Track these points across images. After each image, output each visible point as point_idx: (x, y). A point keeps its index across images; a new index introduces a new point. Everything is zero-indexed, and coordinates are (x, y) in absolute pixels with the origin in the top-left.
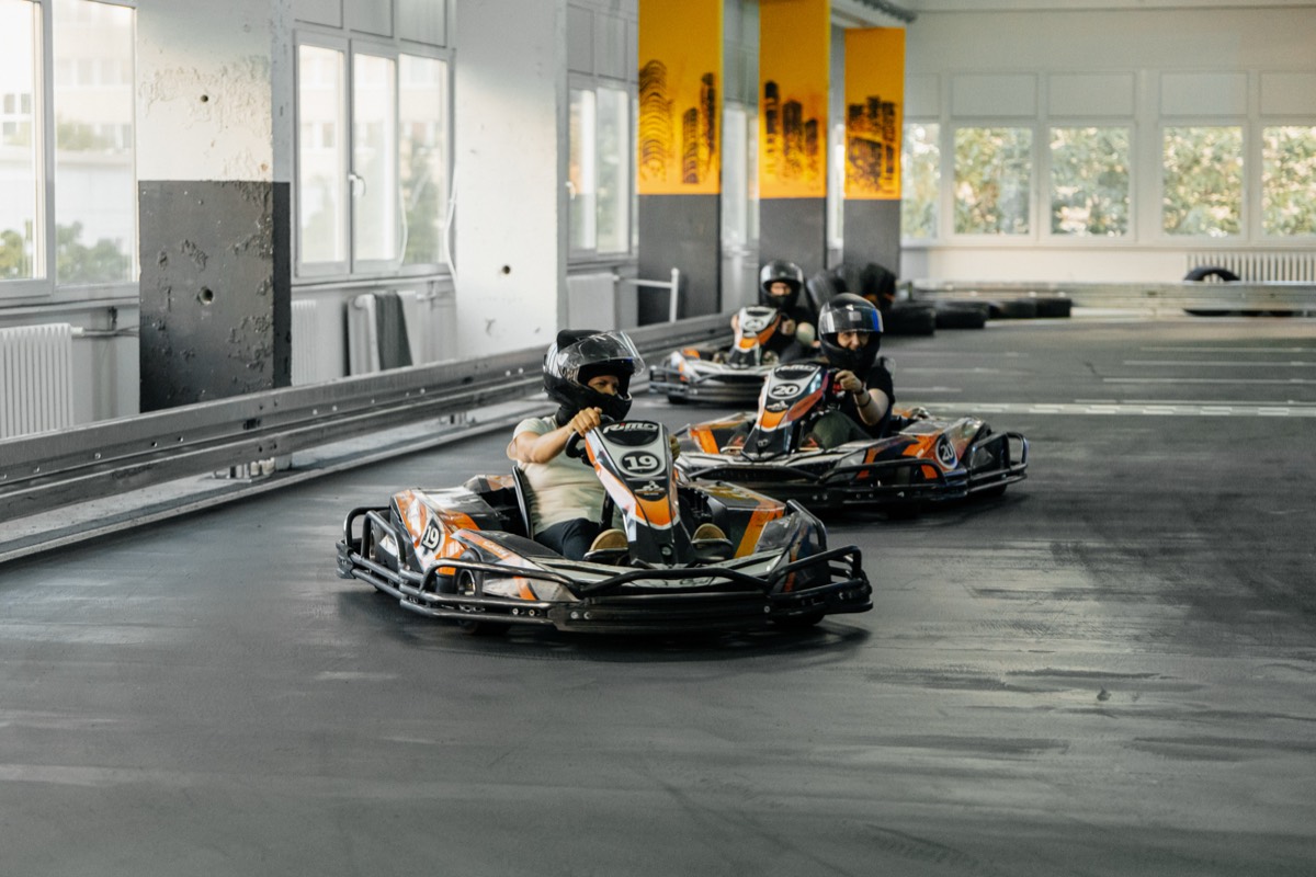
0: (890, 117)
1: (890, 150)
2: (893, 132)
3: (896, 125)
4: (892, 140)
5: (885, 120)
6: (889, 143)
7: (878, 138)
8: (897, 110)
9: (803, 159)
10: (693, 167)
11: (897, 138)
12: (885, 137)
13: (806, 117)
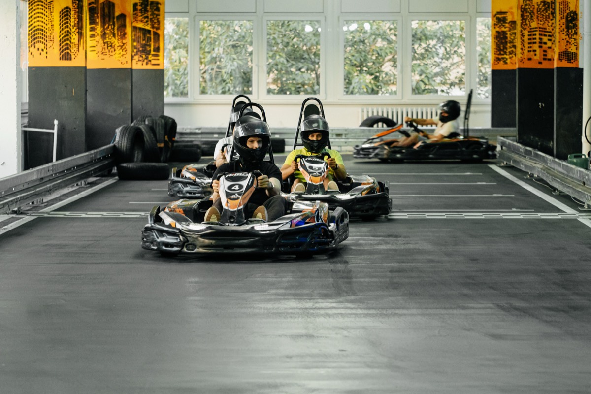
0: (156, 12)
1: (157, 35)
2: (158, 22)
3: (161, 18)
4: (158, 28)
5: (153, 14)
6: (155, 30)
7: (148, 27)
8: (161, 7)
9: (116, 42)
10: (68, 48)
11: (161, 27)
12: (153, 27)
13: (117, 14)
